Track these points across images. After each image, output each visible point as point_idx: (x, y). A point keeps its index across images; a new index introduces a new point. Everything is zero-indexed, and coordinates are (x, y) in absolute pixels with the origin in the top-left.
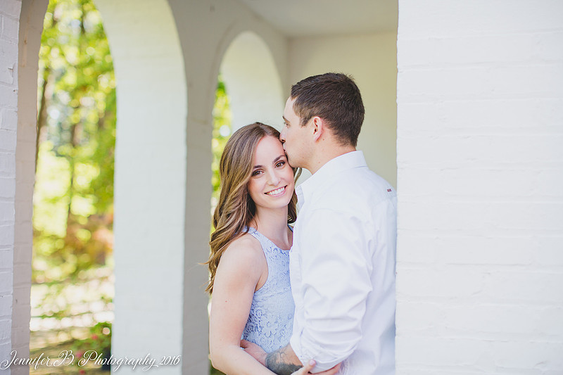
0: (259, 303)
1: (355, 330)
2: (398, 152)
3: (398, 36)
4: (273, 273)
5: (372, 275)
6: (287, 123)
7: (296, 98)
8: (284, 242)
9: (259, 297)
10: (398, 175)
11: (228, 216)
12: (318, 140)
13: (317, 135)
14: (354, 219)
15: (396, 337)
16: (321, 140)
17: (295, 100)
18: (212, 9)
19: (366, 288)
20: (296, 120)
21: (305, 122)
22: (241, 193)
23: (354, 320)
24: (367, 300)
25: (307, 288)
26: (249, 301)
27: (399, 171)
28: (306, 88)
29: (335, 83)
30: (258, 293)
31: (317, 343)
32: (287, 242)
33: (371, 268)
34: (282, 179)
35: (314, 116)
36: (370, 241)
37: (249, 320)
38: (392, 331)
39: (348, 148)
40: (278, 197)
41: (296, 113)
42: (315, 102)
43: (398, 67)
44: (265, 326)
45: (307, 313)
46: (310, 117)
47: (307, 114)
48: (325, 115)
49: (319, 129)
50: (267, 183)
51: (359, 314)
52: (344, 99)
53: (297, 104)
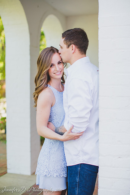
0: (53, 111)
1: (87, 121)
2: (99, 57)
3: (99, 16)
4: (57, 100)
5: (93, 101)
6: (61, 48)
7: (64, 38)
8: (60, 89)
9: (53, 109)
10: (99, 65)
11: (41, 81)
12: (73, 53)
13: (73, 51)
14: (86, 82)
16: (75, 53)
17: (64, 39)
20: (65, 46)
21: (68, 47)
22: (46, 73)
23: (87, 118)
24: (91, 111)
25: (69, 106)
26: (50, 110)
27: (99, 64)
28: (68, 34)
29: (78, 32)
30: (52, 108)
32: (61, 89)
33: (92, 99)
34: (60, 69)
35: (72, 44)
36: (92, 90)
37: (50, 117)
39: (83, 55)
40: (58, 75)
41: (65, 44)
42: (72, 39)
43: (99, 27)
44: (55, 119)
45: (70, 115)
46: (70, 45)
47: (69, 44)
48: (75, 44)
49: (74, 49)
50: (55, 70)
51: (88, 116)
52: (82, 38)
53: (65, 40)
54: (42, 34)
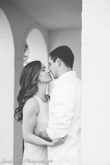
2: (81, 71)
4: (41, 110)
15: (81, 132)
18: (23, 21)
19: (72, 115)
23: (67, 125)
24: (72, 118)
26: (35, 119)
31: (54, 131)
33: (74, 108)
36: (74, 99)
38: (80, 131)
43: (82, 43)
54: (26, 46)
